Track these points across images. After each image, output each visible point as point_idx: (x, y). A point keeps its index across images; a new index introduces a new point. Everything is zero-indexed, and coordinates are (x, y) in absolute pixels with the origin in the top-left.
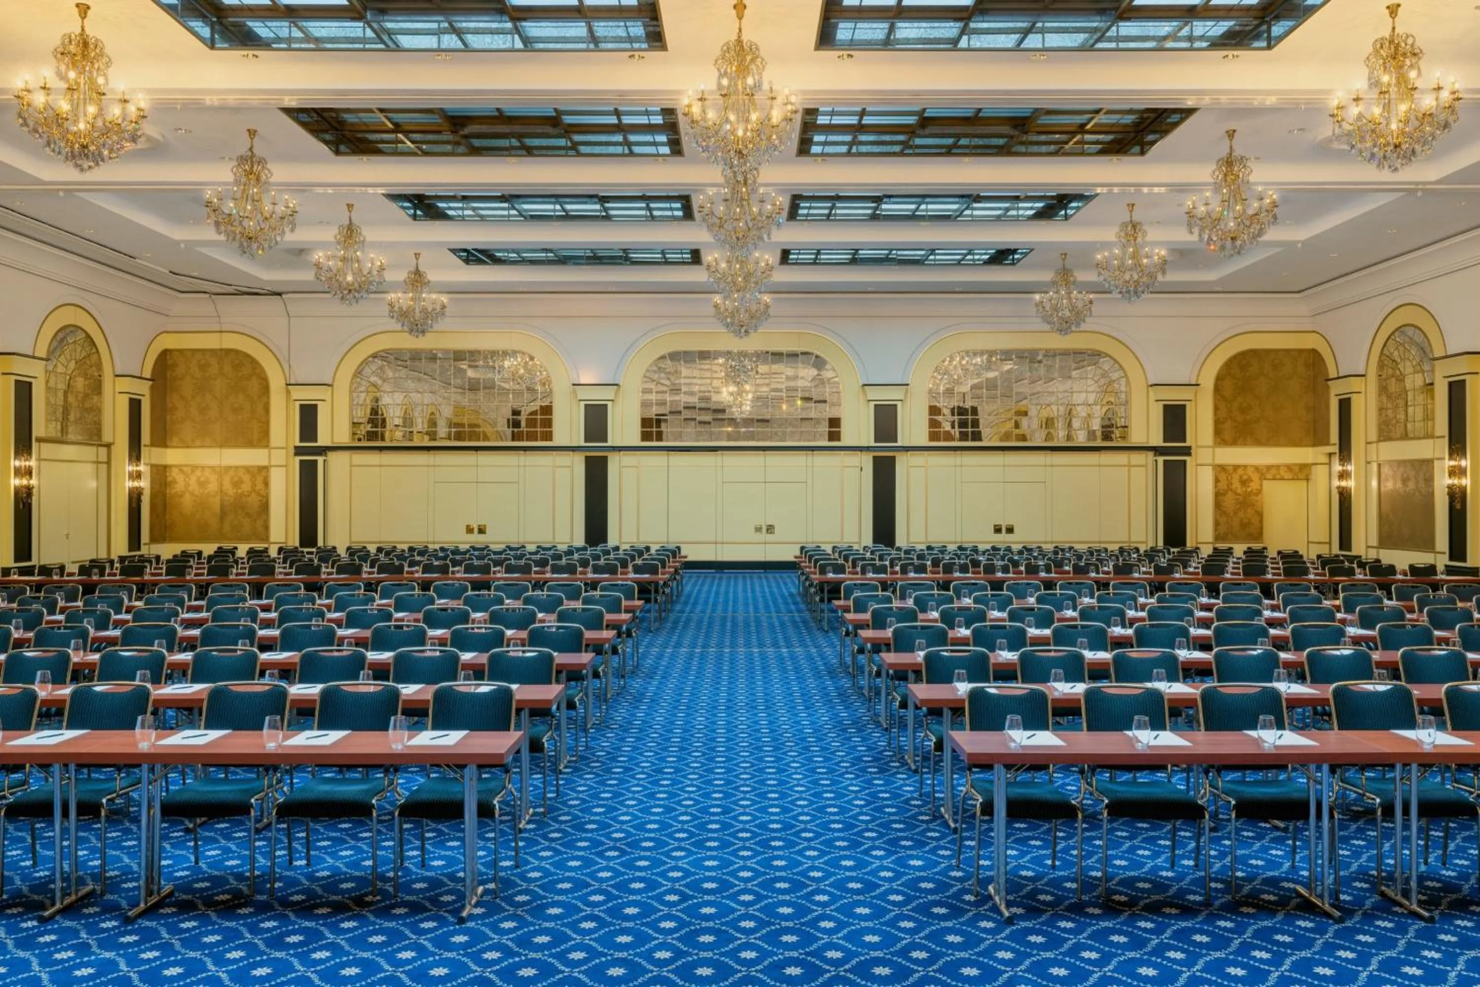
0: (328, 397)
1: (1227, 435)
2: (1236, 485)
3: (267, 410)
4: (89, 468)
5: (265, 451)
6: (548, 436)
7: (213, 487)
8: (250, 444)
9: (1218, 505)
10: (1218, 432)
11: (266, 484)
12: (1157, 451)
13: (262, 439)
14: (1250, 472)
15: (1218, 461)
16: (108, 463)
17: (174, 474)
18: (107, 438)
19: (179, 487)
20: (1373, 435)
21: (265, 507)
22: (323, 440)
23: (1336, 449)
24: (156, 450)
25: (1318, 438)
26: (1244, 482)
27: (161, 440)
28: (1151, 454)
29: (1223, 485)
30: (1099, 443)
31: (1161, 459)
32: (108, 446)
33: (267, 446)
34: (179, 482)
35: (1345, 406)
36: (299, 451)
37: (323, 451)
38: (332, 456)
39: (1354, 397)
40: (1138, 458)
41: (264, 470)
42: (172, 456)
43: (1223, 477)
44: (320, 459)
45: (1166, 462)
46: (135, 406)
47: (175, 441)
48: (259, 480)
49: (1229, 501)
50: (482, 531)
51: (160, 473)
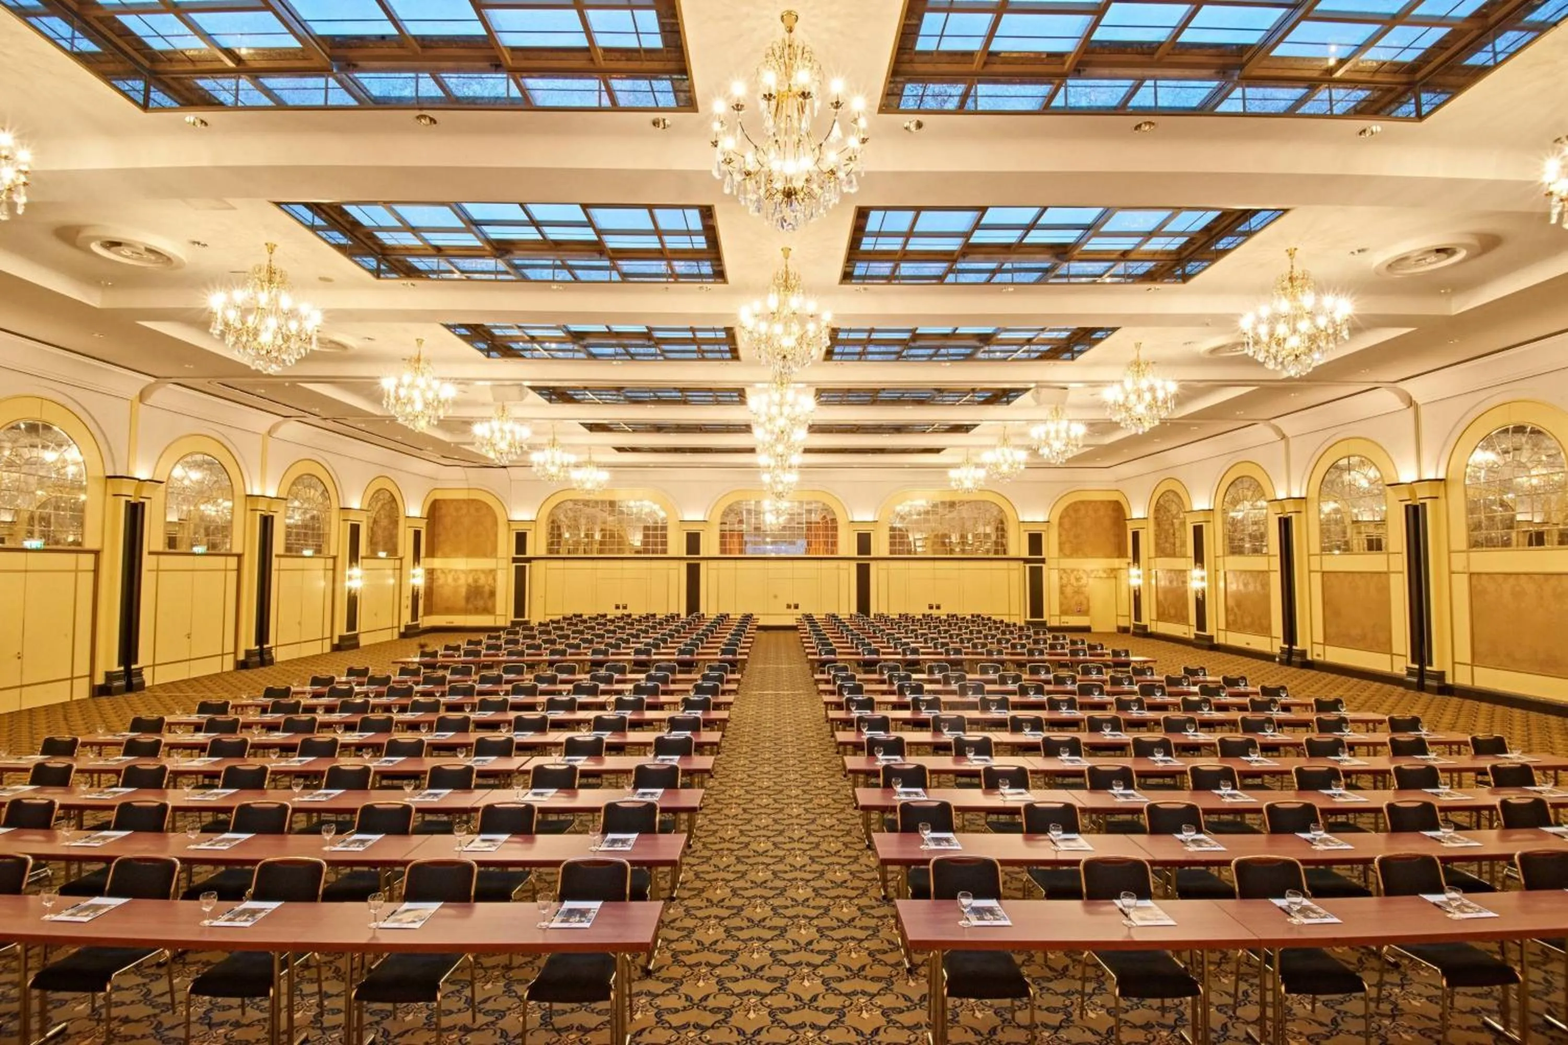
0: (533, 528)
1: (1067, 552)
2: (1073, 581)
3: (496, 535)
4: (391, 572)
5: (494, 560)
6: (665, 551)
7: (462, 581)
8: (485, 555)
9: (1062, 592)
10: (1061, 549)
11: (494, 579)
12: (1026, 561)
13: (492, 552)
14: (1081, 573)
15: (1062, 566)
16: (401, 569)
17: (438, 574)
18: (400, 554)
19: (441, 581)
20: (1152, 554)
21: (492, 594)
22: (529, 553)
23: (1131, 560)
24: (429, 560)
25: (1121, 554)
26: (1078, 580)
27: (431, 554)
28: (1021, 563)
29: (1065, 581)
30: (991, 555)
31: (1028, 566)
32: (401, 559)
33: (496, 557)
34: (441, 580)
35: (1136, 535)
36: (515, 560)
37: (529, 560)
38: (534, 563)
39: (1141, 531)
40: (1014, 565)
41: (492, 572)
42: (437, 563)
43: (1064, 576)
44: (527, 565)
45: (1031, 568)
46: (417, 534)
47: (439, 554)
48: (490, 578)
49: (1069, 591)
50: (625, 608)
51: (430, 573)
